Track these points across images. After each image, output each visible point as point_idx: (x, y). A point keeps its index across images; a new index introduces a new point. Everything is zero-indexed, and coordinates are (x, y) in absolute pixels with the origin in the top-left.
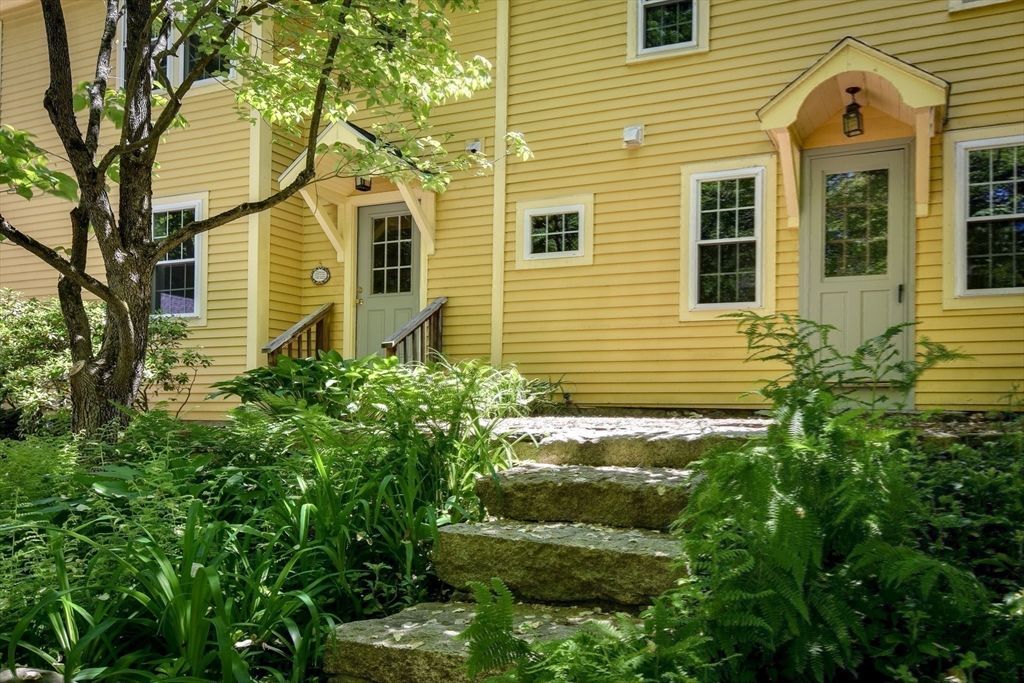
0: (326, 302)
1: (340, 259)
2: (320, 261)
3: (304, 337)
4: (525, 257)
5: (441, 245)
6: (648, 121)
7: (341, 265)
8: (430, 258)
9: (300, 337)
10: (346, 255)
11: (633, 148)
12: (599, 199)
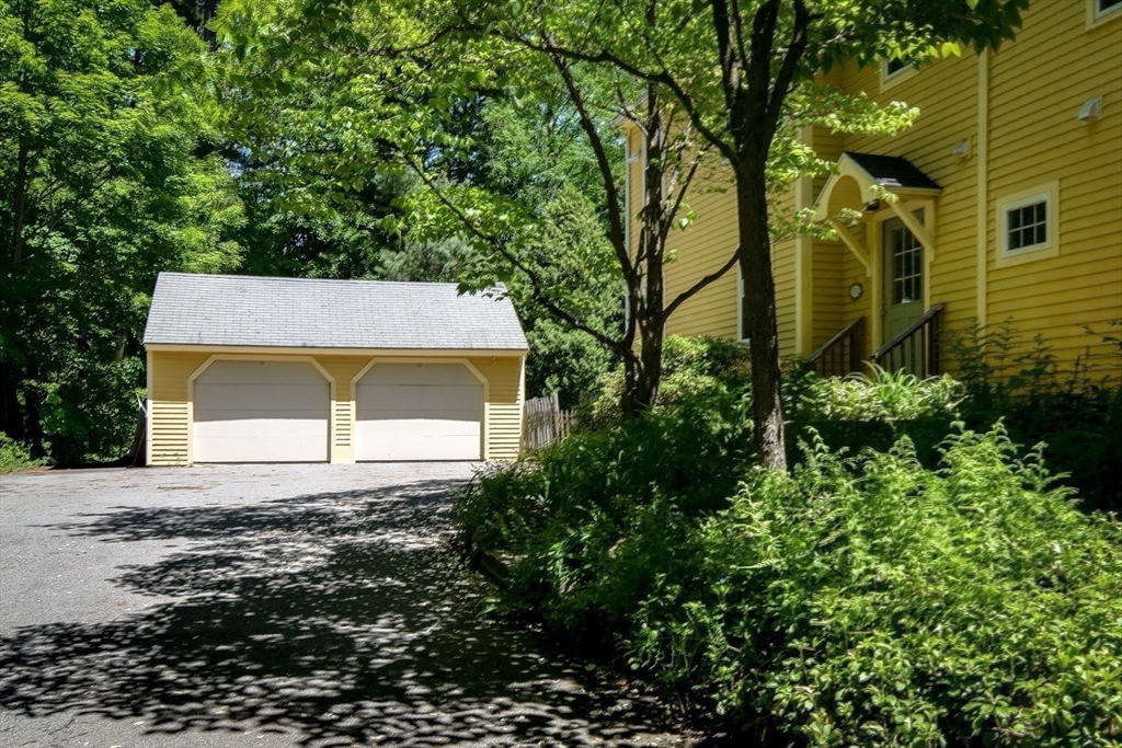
0: (856, 316)
1: (869, 274)
2: (855, 278)
3: (837, 351)
4: (1004, 255)
5: (941, 250)
6: (1106, 90)
7: (869, 280)
8: (932, 265)
9: (833, 351)
10: (873, 271)
11: (1092, 123)
12: (1065, 184)
